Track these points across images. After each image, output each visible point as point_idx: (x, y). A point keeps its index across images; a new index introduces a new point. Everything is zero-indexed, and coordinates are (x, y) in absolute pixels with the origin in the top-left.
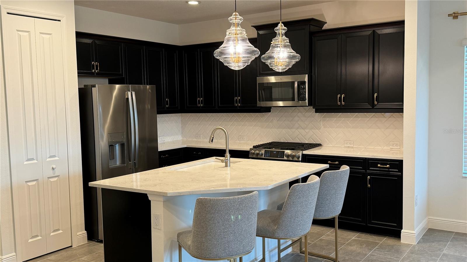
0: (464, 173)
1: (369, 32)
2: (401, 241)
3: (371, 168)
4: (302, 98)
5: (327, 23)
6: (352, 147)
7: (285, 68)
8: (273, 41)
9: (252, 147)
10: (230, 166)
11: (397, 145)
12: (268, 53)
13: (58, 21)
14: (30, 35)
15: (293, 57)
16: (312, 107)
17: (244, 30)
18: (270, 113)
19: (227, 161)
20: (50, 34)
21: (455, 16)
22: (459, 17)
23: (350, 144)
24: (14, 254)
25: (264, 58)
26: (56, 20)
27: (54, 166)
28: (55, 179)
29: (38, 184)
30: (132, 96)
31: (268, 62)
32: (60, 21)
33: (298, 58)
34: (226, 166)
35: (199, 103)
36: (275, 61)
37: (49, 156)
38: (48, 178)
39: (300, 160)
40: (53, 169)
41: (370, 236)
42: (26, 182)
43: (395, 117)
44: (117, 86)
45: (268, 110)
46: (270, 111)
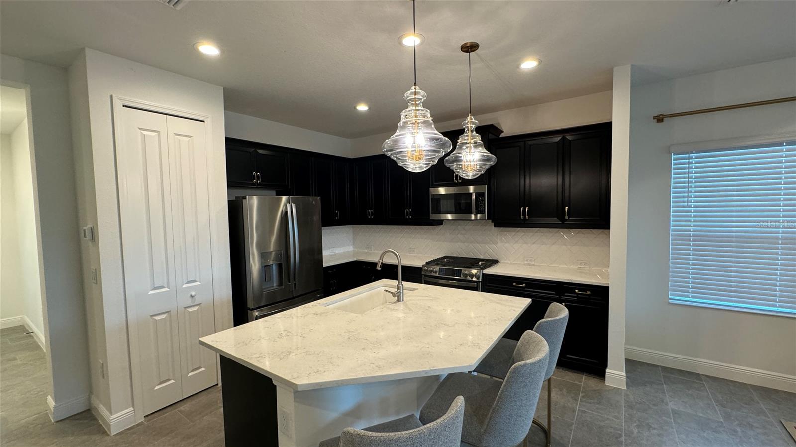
0: (670, 299)
1: (558, 139)
2: (606, 382)
3: (566, 294)
4: (480, 211)
5: (503, 132)
6: (534, 265)
7: (476, 175)
8: (460, 139)
9: (425, 263)
10: (403, 301)
11: (586, 264)
12: (453, 154)
13: (202, 121)
14: (159, 136)
15: (488, 159)
16: (490, 221)
17: (429, 111)
18: (442, 226)
19: (399, 294)
20: (190, 137)
21: (659, 119)
22: (665, 119)
23: (531, 260)
24: (132, 409)
25: (447, 161)
26: (199, 121)
27: (193, 294)
28: (195, 308)
29: (170, 316)
30: (292, 209)
31: (454, 166)
32: (204, 122)
33: (494, 162)
34: (399, 300)
35: (369, 215)
36: (463, 165)
37: (186, 281)
38: (185, 308)
39: (481, 281)
40: (192, 297)
41: (563, 371)
42: (152, 316)
43: (594, 234)
44: (284, 198)
45: (440, 222)
46: (442, 224)
